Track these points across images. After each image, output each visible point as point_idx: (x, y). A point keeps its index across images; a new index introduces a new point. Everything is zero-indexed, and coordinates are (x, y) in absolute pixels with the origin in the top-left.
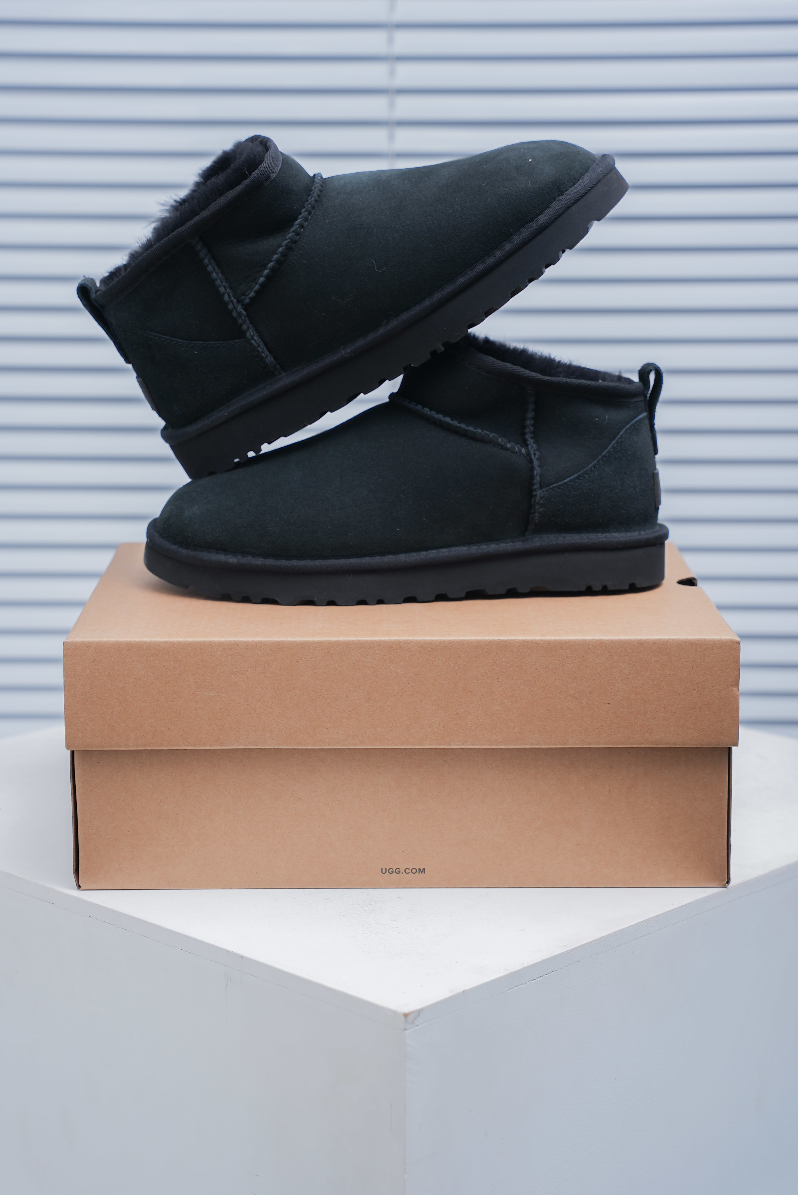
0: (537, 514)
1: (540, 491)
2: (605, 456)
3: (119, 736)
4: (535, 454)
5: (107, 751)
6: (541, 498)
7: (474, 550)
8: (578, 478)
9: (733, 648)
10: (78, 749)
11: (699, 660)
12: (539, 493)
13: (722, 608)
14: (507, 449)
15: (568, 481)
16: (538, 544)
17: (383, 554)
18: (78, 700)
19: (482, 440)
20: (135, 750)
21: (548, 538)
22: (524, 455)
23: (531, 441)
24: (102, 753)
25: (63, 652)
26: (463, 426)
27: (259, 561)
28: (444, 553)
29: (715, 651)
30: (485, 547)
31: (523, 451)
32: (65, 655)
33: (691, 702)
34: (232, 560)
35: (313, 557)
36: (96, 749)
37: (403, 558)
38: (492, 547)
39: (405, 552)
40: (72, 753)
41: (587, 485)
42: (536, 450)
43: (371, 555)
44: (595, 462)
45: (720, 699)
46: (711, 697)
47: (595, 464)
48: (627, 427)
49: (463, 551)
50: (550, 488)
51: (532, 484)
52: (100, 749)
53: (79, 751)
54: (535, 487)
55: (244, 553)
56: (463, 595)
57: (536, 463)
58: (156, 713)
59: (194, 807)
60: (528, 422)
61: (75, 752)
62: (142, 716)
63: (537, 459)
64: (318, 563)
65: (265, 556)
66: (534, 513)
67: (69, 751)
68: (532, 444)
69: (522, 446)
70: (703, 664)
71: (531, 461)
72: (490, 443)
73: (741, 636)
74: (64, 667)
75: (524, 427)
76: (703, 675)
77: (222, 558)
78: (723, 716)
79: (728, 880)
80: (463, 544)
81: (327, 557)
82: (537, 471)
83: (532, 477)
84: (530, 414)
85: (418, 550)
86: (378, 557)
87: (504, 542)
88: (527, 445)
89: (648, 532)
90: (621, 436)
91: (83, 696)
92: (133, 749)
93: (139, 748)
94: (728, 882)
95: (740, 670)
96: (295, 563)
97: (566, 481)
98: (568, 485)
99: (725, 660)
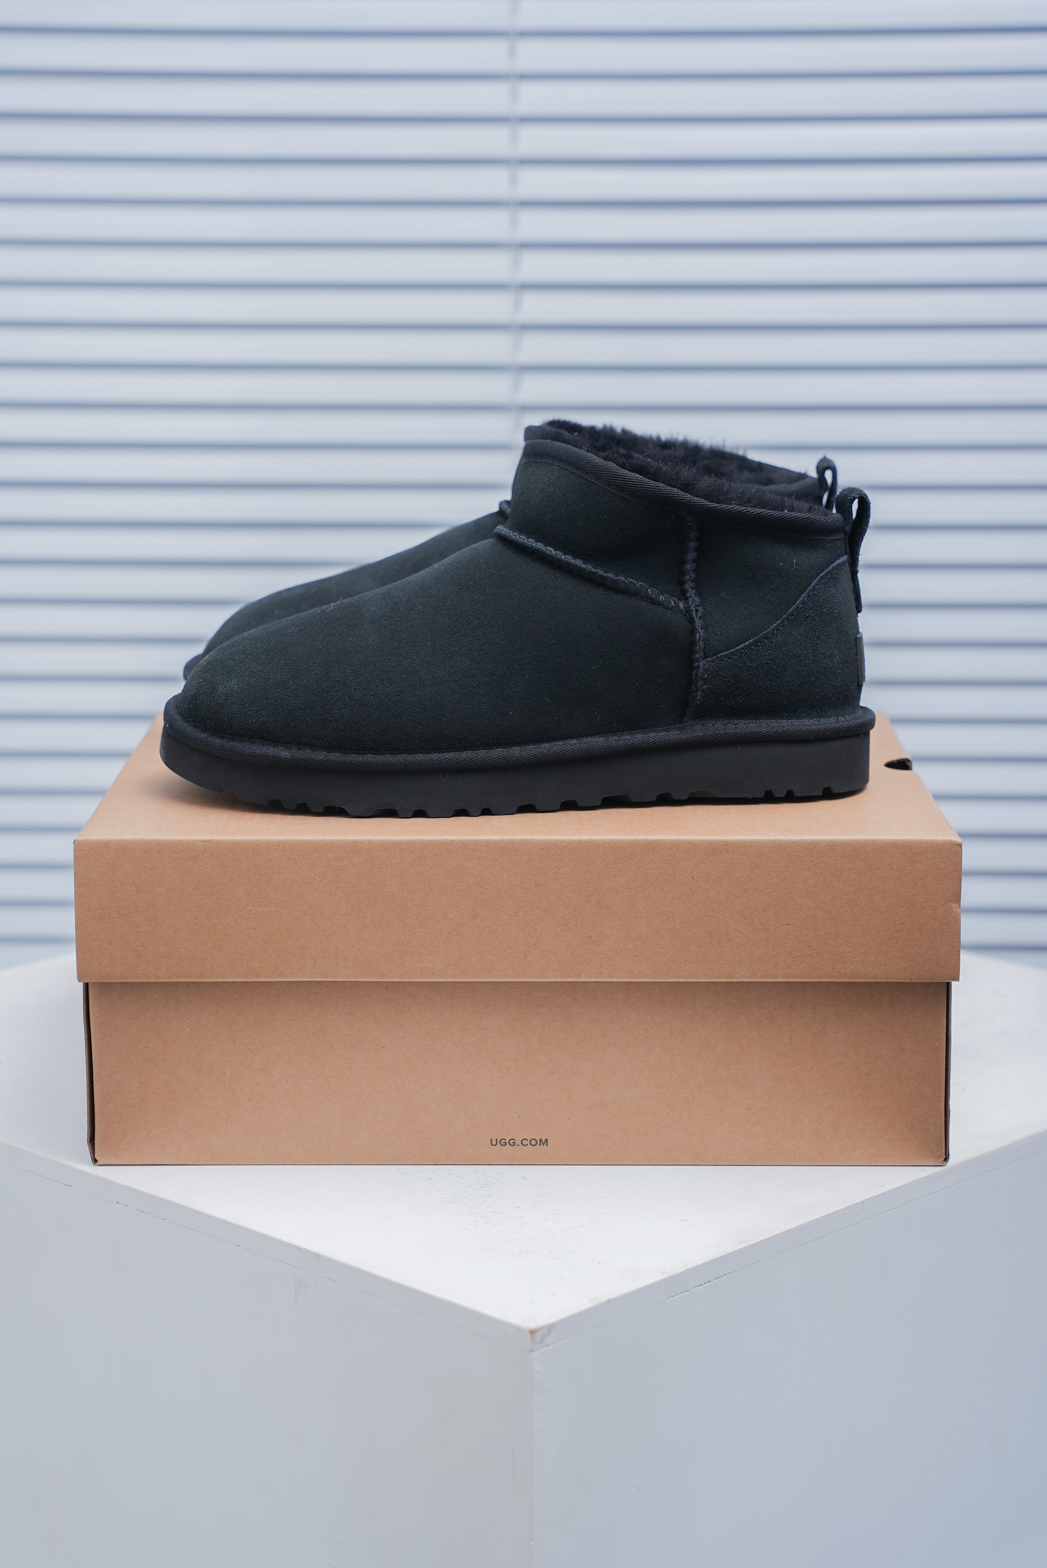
0: (699, 693)
1: (704, 662)
2: (792, 615)
3: (147, 963)
4: (697, 611)
5: (132, 984)
6: (705, 671)
7: (614, 741)
8: (755, 644)
9: (954, 851)
10: (93, 981)
11: (908, 868)
12: (702, 663)
13: (939, 797)
14: (659, 604)
15: (742, 648)
16: (700, 734)
17: (490, 746)
18: (93, 916)
19: (625, 591)
20: (167, 983)
21: (714, 725)
22: (682, 612)
23: (691, 593)
24: (125, 986)
25: (74, 854)
26: (600, 572)
27: (320, 756)
28: (573, 745)
29: (928, 856)
30: (628, 737)
31: (681, 605)
32: (76, 858)
33: (898, 922)
34: (284, 753)
35: (395, 751)
36: (117, 981)
37: (516, 752)
38: (638, 738)
39: (520, 744)
40: (86, 986)
41: (767, 654)
42: (699, 606)
43: (475, 747)
44: (778, 622)
45: (935, 918)
46: (924, 917)
47: (779, 625)
48: (821, 575)
49: (598, 742)
50: (717, 658)
51: (694, 652)
52: (122, 981)
53: (95, 983)
54: (698, 656)
55: (300, 745)
56: (599, 803)
57: (698, 623)
58: (195, 934)
59: (245, 1058)
60: (688, 566)
61: (90, 985)
62: (176, 938)
63: (700, 618)
64: (401, 758)
65: (330, 748)
66: (696, 692)
67: (82, 983)
68: (693, 596)
69: (680, 599)
70: (912, 872)
71: (691, 621)
72: (636, 596)
73: (961, 835)
74: (75, 873)
75: (682, 573)
76: (913, 887)
77: (270, 751)
78: (939, 942)
79: (946, 1157)
80: (599, 733)
81: (413, 751)
82: (700, 634)
83: (693, 643)
84: (691, 555)
85: (538, 741)
86: (483, 751)
87: (654, 731)
88: (687, 599)
89: (848, 717)
90: (814, 587)
91: (100, 912)
92: (165, 980)
93: (173, 980)
94: (946, 1159)
95: (961, 880)
96: (369, 758)
97: (740, 647)
98: (742, 653)
99: (942, 867)
